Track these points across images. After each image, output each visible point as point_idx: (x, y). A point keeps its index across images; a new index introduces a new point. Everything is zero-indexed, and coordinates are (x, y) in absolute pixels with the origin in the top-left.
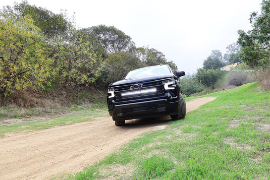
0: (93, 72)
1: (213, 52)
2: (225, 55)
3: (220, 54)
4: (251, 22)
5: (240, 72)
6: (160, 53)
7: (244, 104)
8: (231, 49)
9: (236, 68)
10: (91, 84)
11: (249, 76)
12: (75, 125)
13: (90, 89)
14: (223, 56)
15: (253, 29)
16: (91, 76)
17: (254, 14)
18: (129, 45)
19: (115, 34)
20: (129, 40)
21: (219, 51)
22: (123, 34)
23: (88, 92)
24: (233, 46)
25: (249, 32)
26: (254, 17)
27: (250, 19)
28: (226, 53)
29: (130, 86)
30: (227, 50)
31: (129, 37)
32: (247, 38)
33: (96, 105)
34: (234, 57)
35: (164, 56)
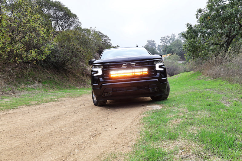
0: (42, 48)
1: (149, 41)
2: (159, 46)
3: (154, 44)
4: (197, 17)
5: (173, 63)
6: (106, 36)
7: (210, 89)
8: (164, 40)
9: (169, 58)
10: (39, 62)
11: (180, 67)
12: (44, 106)
13: (37, 68)
14: (157, 46)
15: (198, 23)
16: (40, 53)
17: (200, 11)
18: (74, 25)
19: (61, 10)
20: (75, 19)
21: (154, 41)
22: (70, 11)
23: (34, 70)
24: (166, 38)
25: (195, 26)
26: (200, 14)
27: (197, 15)
28: (160, 44)
29: (122, 65)
30: (161, 41)
31: (76, 16)
32: (194, 31)
33: (46, 85)
34: (168, 49)
35: (110, 40)
